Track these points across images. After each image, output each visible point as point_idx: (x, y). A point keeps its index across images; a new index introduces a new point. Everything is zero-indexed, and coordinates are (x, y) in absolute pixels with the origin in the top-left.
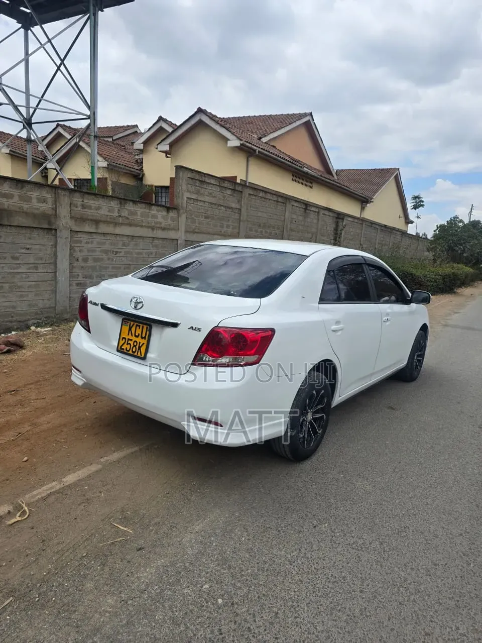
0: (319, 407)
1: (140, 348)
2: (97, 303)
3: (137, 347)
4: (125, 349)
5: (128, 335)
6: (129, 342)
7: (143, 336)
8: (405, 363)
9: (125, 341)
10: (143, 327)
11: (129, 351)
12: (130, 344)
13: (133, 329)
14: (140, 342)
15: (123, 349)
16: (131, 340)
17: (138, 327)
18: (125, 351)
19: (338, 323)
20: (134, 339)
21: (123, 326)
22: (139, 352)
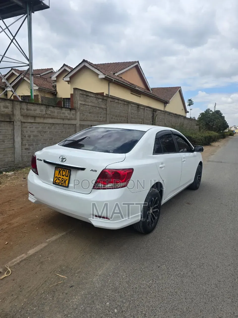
0: (155, 206)
1: (65, 182)
2: (41, 159)
3: (64, 181)
4: (57, 182)
5: (59, 175)
6: (59, 179)
7: (67, 175)
8: (193, 181)
9: (57, 178)
10: (66, 171)
11: (59, 183)
12: (60, 180)
13: (61, 172)
14: (65, 179)
15: (56, 183)
16: (60, 178)
17: (63, 171)
18: (57, 183)
19: (162, 163)
20: (62, 177)
21: (56, 171)
22: (65, 183)
